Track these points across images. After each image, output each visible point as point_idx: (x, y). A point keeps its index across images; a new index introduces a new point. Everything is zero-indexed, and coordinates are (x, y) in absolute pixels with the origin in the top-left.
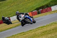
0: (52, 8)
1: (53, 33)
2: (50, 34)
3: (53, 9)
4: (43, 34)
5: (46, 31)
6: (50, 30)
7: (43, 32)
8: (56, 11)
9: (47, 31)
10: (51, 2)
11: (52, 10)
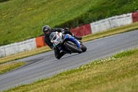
0: (92, 27)
1: (96, 87)
2: (87, 88)
3: (94, 28)
4: (72, 88)
5: (78, 83)
6: (89, 81)
7: (71, 85)
8: (101, 34)
9: (80, 81)
10: (90, 11)
11: (93, 32)
